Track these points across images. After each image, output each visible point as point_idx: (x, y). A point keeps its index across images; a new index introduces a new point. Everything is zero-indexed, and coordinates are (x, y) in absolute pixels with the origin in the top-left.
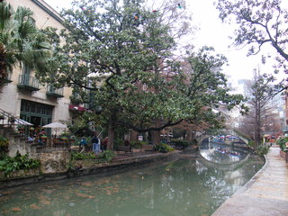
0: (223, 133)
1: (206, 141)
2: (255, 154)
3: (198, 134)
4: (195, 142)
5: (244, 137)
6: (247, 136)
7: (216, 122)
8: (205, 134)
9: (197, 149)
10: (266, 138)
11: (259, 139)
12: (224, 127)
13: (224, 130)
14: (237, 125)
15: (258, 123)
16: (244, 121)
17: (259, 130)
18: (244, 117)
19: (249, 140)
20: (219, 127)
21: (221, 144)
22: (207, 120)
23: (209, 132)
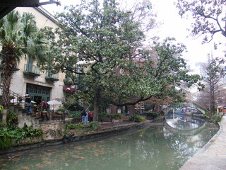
0: (184, 106)
2: (211, 122)
3: (164, 107)
4: (162, 113)
5: (201, 108)
6: (204, 107)
7: (178, 97)
8: (170, 107)
9: (164, 119)
10: (219, 109)
11: (214, 110)
12: (185, 101)
13: (185, 103)
14: (195, 99)
15: (213, 97)
16: (201, 96)
17: (213, 103)
18: (201, 93)
19: (206, 111)
20: (181, 101)
21: (183, 114)
22: (171, 95)
23: (173, 105)
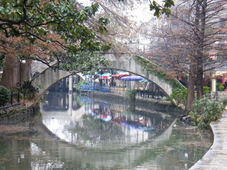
0: (106, 67)
1: (59, 89)
2: (189, 122)
3: (38, 66)
4: (28, 89)
5: (161, 76)
6: (171, 73)
7: (85, 34)
8: (56, 68)
9: (35, 111)
10: (219, 80)
11: (201, 83)
13: (110, 58)
14: (144, 44)
17: (200, 59)
18: (162, 22)
19: (174, 85)
20: (92, 48)
21: (102, 95)
22: (60, 26)
23: (67, 60)
